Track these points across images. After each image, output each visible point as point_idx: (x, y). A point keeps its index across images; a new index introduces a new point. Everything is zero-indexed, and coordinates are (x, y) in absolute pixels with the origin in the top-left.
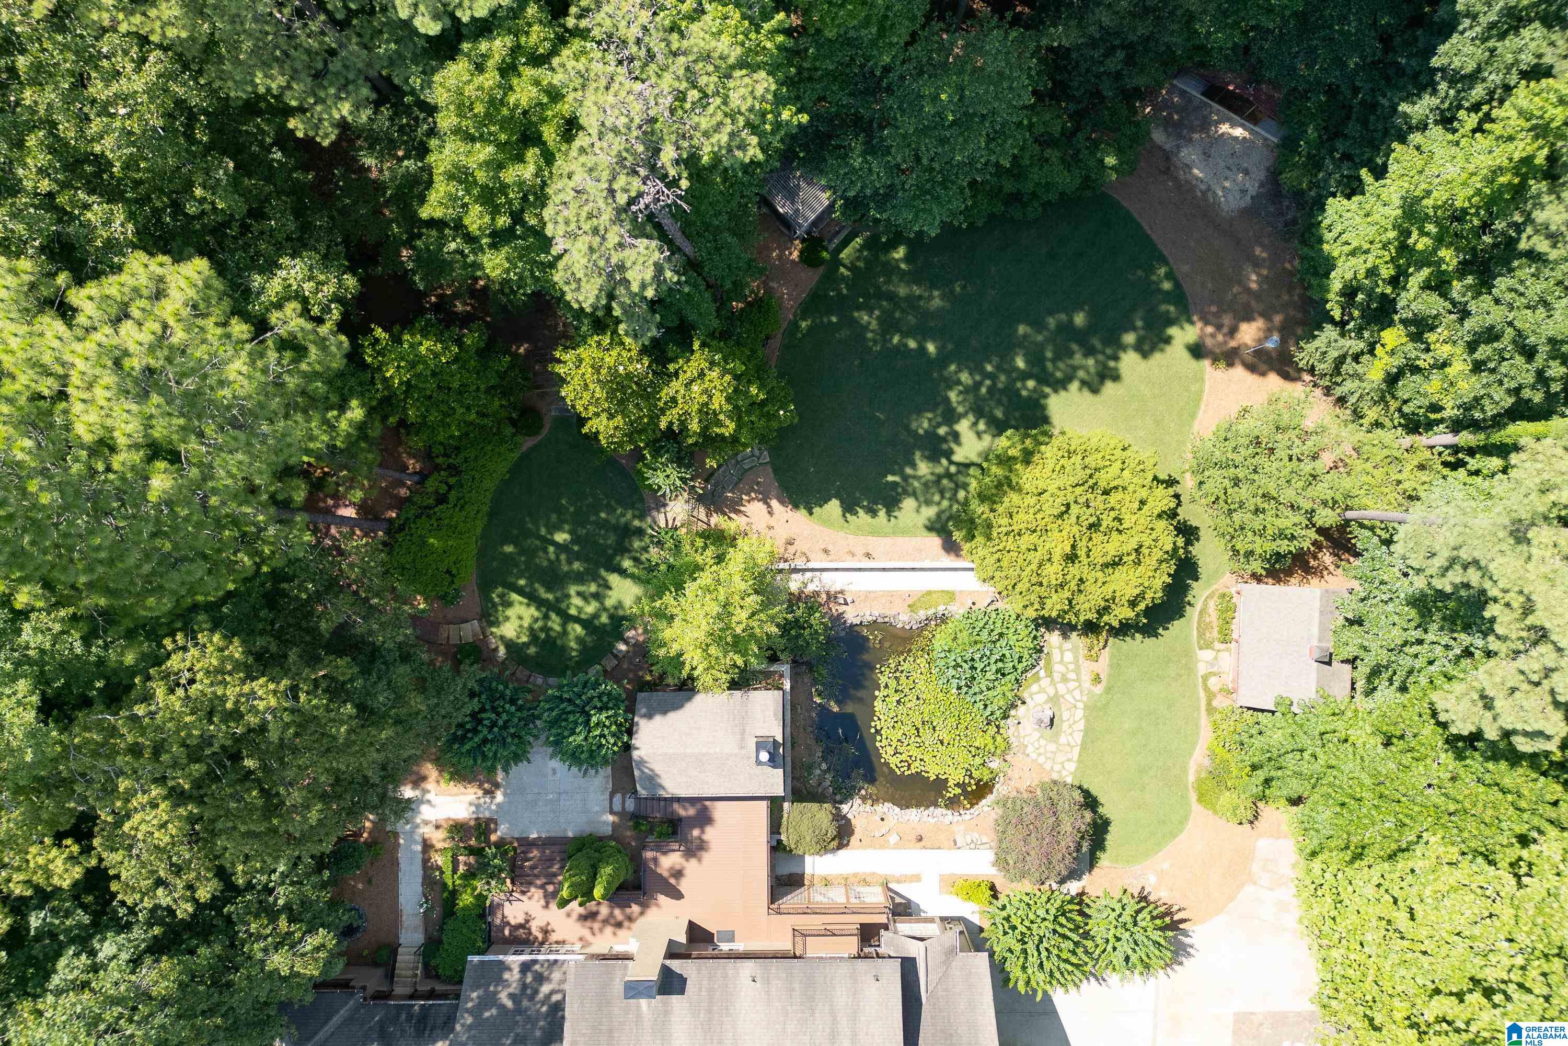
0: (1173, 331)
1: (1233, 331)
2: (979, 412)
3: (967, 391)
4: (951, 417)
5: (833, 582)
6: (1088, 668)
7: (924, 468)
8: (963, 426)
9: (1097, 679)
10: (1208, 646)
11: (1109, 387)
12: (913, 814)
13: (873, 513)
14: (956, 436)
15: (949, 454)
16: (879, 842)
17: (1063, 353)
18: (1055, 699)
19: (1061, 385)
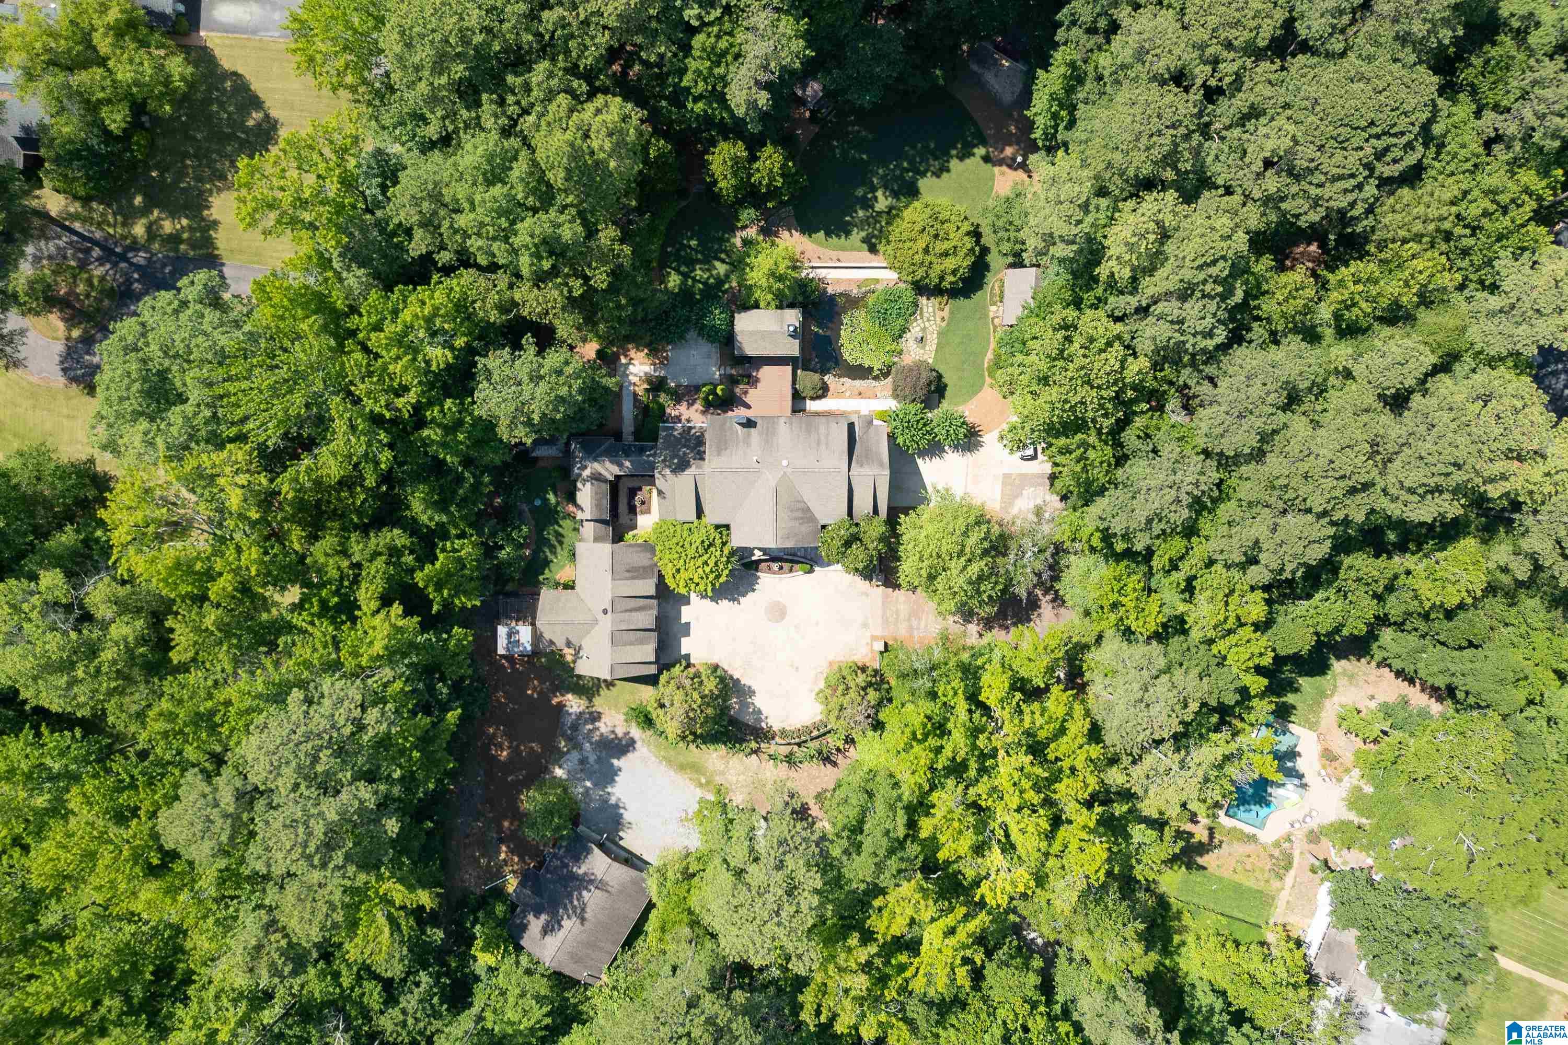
0: (976, 150)
1: (1002, 151)
2: (886, 187)
3: (882, 177)
4: (874, 189)
5: (822, 273)
6: (939, 314)
7: (861, 213)
8: (879, 194)
9: (943, 319)
10: (994, 304)
11: (945, 175)
12: (858, 383)
13: (839, 236)
14: (876, 198)
15: (872, 207)
16: (841, 395)
17: (924, 160)
18: (924, 329)
19: (923, 174)
